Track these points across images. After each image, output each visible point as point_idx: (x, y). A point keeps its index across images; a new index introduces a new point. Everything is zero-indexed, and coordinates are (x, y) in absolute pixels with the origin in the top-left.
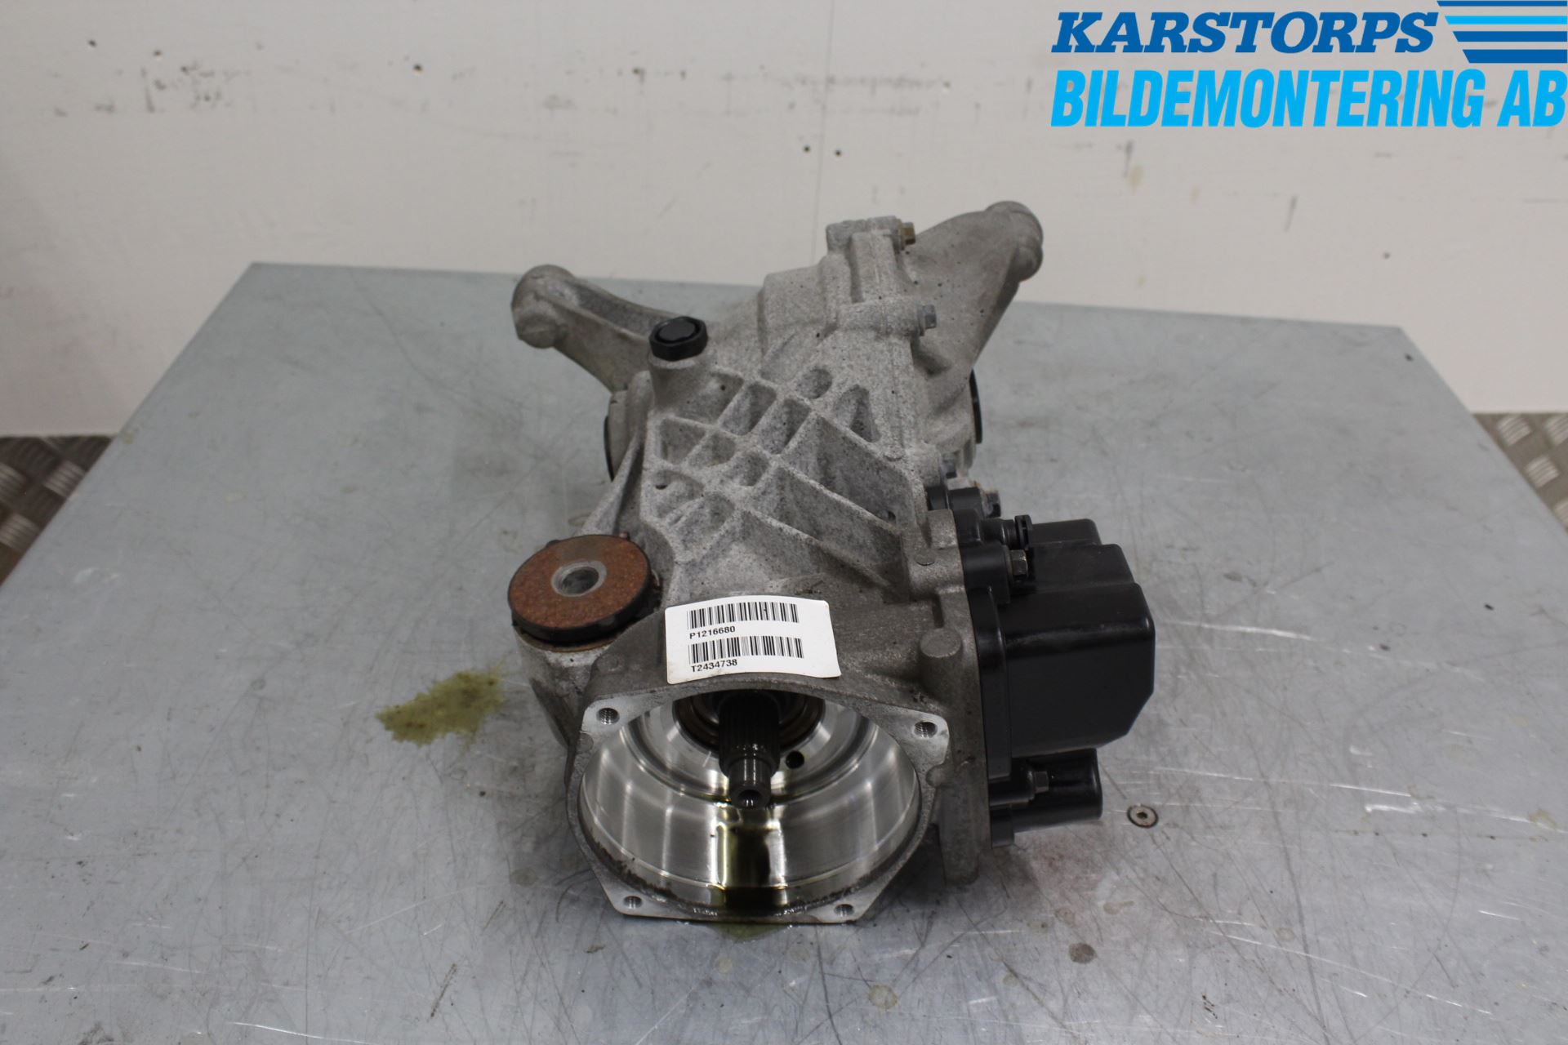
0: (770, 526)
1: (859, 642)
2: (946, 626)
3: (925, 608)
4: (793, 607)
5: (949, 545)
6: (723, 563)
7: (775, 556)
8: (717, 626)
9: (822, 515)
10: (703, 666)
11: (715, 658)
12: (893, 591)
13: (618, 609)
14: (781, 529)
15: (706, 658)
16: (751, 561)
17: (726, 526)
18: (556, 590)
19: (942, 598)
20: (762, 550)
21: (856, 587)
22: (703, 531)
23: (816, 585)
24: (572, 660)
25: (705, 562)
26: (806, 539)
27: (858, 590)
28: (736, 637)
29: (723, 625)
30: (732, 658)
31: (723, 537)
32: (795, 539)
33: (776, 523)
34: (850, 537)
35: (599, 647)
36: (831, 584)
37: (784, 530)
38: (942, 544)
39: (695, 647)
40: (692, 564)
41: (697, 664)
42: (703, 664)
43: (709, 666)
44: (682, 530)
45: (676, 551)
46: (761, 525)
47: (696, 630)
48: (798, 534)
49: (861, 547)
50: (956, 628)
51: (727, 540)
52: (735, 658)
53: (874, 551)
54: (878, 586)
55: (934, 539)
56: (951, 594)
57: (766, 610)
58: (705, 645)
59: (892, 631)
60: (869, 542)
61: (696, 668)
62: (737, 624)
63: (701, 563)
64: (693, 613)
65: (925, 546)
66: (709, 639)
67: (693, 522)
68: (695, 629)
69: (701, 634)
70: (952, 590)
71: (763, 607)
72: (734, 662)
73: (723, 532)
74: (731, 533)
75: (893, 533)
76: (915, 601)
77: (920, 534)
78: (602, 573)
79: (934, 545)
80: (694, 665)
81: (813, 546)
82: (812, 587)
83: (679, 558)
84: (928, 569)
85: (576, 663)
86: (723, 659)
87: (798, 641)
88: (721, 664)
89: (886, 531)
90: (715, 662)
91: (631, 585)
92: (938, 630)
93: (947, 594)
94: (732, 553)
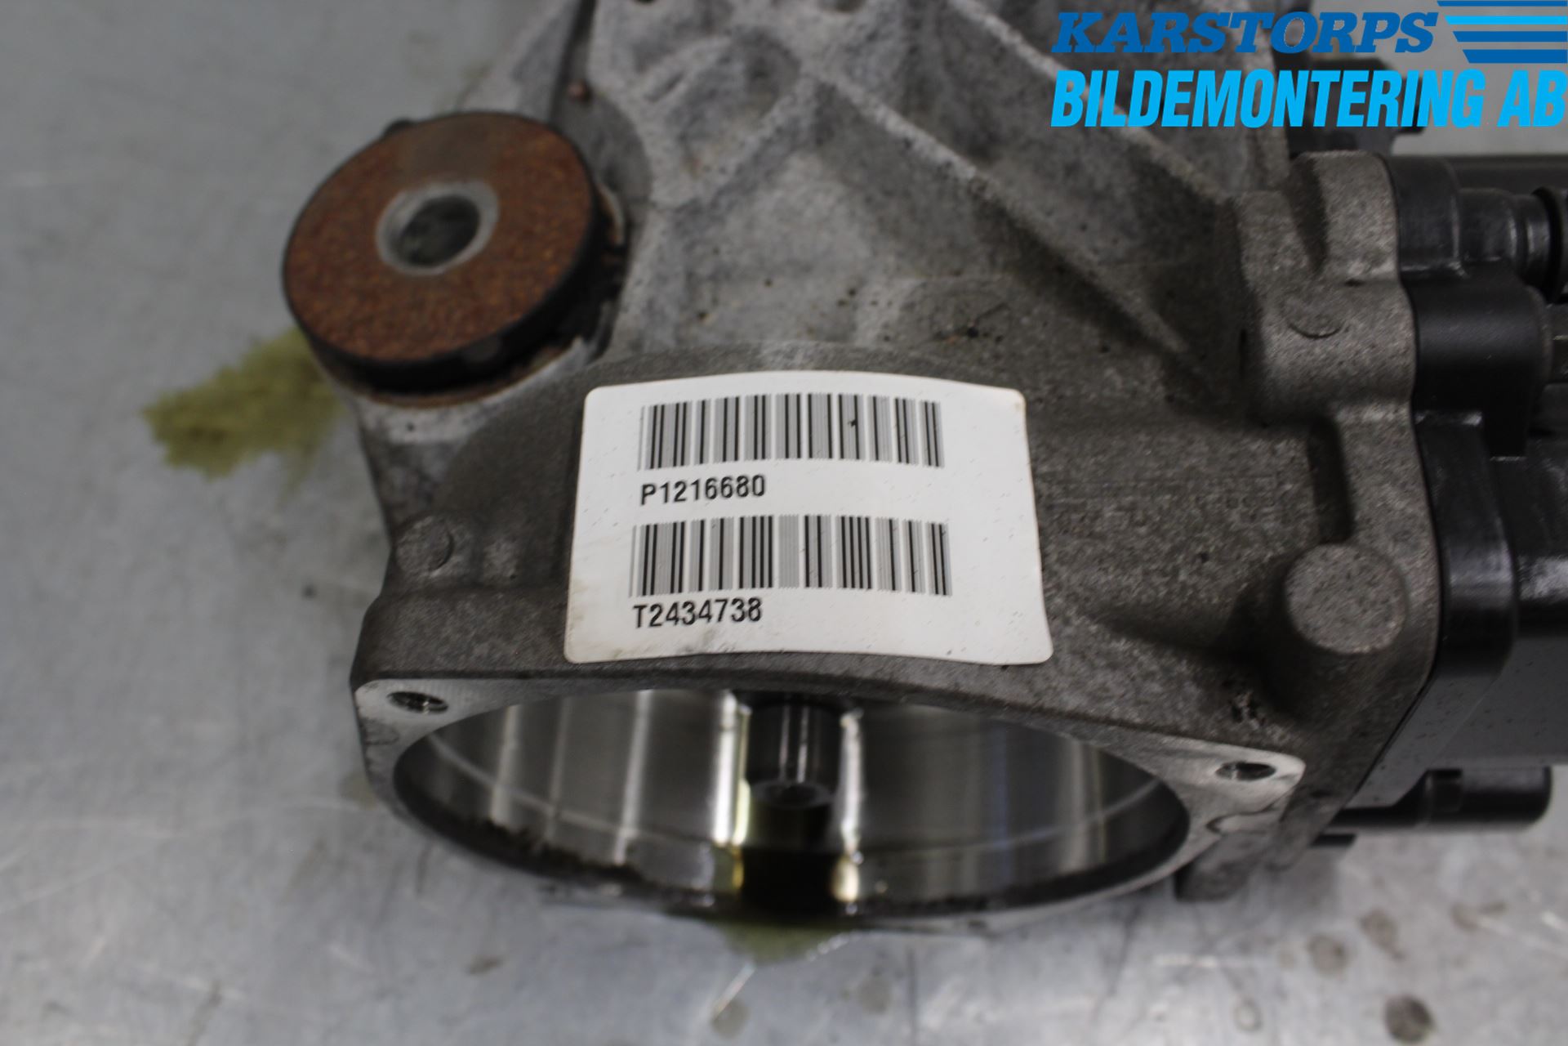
0: (881, 130)
1: (1102, 537)
2: (1361, 537)
3: (1289, 450)
4: (931, 412)
5: (1375, 271)
6: (767, 202)
7: (888, 194)
8: (716, 469)
9: (1008, 103)
10: (667, 608)
11: (700, 588)
12: (1197, 370)
13: (512, 318)
14: (908, 144)
15: (676, 585)
16: (831, 201)
17: (778, 115)
18: (384, 251)
19: (1347, 436)
20: (857, 176)
21: (1090, 334)
22: (729, 113)
23: (989, 314)
24: (411, 428)
25: (724, 201)
26: (972, 181)
27: (1096, 343)
28: (767, 514)
29: (733, 469)
30: (747, 594)
31: (767, 142)
32: (942, 173)
33: (896, 124)
34: (1072, 169)
35: (472, 399)
36: (1028, 313)
37: (917, 147)
38: (1355, 269)
39: (651, 533)
40: (692, 210)
41: (650, 600)
42: (666, 600)
43: (683, 613)
44: (677, 114)
45: (656, 169)
46: (860, 121)
47: (659, 476)
48: (949, 165)
49: (1098, 197)
50: (1392, 550)
51: (777, 150)
52: (757, 592)
53: (1129, 213)
54: (1154, 346)
55: (1335, 250)
56: (1371, 425)
57: (855, 423)
58: (678, 529)
59: (1195, 512)
60: (1120, 193)
61: (647, 616)
62: (773, 468)
63: (714, 204)
64: (658, 413)
65: (1305, 262)
66: (693, 511)
67: (704, 96)
68: (656, 471)
69: (673, 493)
70: (1374, 414)
71: (849, 416)
72: (751, 611)
73: (768, 131)
74: (788, 136)
75: (1196, 189)
76: (1264, 426)
77: (1288, 220)
78: (489, 217)
79: (1333, 269)
80: (642, 601)
81: (985, 204)
82: (977, 321)
83: (661, 193)
84: (1319, 349)
85: (417, 437)
86: (722, 594)
87: (938, 534)
88: (716, 609)
89: (1176, 182)
90: (699, 599)
91: (548, 254)
92: (1337, 552)
93: (1358, 423)
94: (789, 177)
